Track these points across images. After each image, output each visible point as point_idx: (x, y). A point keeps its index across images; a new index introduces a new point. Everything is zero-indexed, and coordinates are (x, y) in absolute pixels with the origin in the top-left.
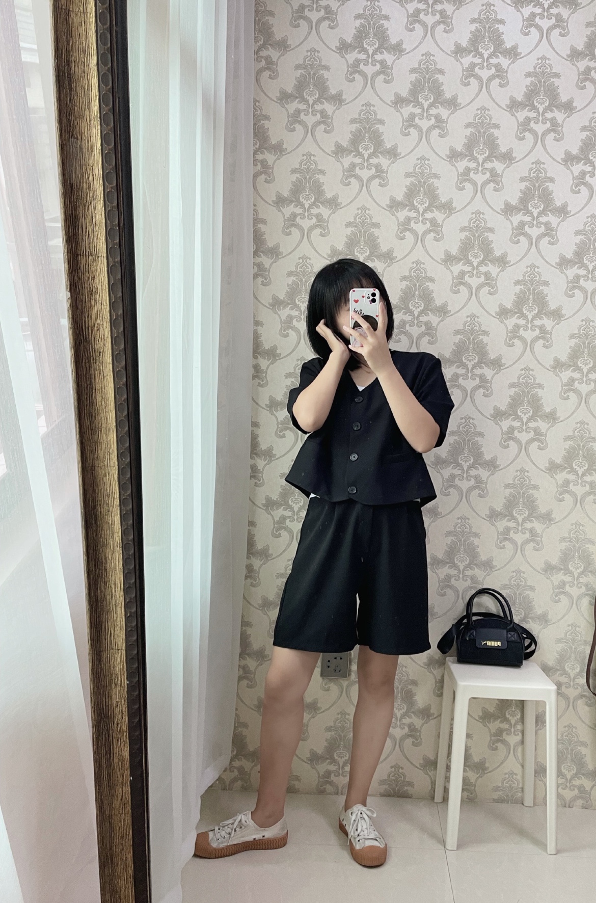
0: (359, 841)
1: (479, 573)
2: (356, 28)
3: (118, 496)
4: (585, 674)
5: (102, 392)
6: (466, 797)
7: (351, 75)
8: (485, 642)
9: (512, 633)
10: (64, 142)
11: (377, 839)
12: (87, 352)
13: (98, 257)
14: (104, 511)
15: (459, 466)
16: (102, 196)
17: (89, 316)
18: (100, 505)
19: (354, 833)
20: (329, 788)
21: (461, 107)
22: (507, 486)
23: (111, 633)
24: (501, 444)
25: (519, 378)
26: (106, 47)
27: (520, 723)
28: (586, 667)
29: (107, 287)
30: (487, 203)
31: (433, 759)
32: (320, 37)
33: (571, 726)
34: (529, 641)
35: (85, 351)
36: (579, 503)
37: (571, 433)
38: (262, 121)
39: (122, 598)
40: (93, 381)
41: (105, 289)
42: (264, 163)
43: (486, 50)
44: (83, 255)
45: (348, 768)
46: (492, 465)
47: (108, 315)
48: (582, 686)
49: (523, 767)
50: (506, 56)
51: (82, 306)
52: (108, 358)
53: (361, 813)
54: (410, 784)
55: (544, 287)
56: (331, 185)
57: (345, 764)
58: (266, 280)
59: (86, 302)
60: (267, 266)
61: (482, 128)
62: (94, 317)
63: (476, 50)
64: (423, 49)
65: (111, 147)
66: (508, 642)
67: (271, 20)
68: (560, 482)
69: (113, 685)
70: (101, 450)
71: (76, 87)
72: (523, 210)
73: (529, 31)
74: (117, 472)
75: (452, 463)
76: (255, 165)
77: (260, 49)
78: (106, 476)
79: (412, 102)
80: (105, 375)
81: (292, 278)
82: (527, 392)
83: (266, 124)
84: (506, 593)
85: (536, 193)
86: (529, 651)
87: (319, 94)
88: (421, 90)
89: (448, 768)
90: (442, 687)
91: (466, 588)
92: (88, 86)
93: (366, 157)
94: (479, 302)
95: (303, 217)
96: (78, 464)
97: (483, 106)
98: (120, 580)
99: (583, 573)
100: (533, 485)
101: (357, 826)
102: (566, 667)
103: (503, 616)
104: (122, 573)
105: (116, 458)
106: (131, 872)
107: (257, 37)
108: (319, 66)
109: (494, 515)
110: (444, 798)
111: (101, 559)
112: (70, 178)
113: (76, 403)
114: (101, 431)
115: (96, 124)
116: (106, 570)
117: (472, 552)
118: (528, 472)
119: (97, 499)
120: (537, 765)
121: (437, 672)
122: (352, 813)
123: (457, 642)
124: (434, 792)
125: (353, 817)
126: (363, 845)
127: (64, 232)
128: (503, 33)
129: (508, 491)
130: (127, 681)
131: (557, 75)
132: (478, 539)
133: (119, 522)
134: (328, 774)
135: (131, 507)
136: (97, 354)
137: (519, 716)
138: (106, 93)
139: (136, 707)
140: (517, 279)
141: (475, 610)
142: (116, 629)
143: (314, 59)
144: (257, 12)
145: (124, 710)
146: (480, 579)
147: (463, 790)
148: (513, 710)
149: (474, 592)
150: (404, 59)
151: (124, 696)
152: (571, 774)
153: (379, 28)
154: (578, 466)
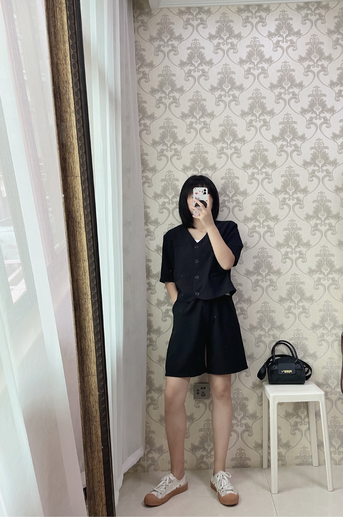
0: (223, 491)
1: (277, 333)
2: (188, 54)
3: (90, 294)
4: (340, 386)
5: (80, 242)
6: (281, 464)
7: (187, 78)
8: (284, 371)
9: (298, 365)
10: (59, 124)
11: (233, 490)
12: (73, 223)
13: (77, 177)
14: (83, 302)
15: (260, 275)
16: (77, 148)
17: (73, 205)
18: (81, 299)
19: (220, 488)
20: (203, 466)
21: (245, 89)
22: (287, 284)
23: (89, 367)
24: (282, 261)
25: (288, 226)
26: (77, 79)
27: (307, 417)
28: (340, 382)
29: (81, 191)
30: (263, 136)
31: (260, 443)
32: (170, 60)
33: (335, 417)
34: (307, 369)
35: (72, 222)
36: (327, 290)
37: (319, 253)
38: (142, 104)
39: (94, 347)
40: (76, 237)
41: (80, 192)
42: (145, 125)
43: (256, 61)
44: (69, 176)
45: (213, 453)
46: (278, 273)
47: (82, 204)
48: (340, 393)
49: (310, 443)
50: (266, 62)
51: (70, 201)
52: (83, 225)
53: (223, 476)
54: (249, 459)
55: (296, 178)
56: (181, 133)
57: (211, 450)
58: (150, 184)
59: (71, 199)
60: (150, 177)
61: (257, 99)
62: (75, 206)
63: (251, 61)
64: (223, 62)
65: (81, 125)
66: (296, 370)
67: (144, 53)
68: (316, 279)
69: (91, 395)
70: (81, 271)
71: (63, 98)
72: (282, 139)
73: (277, 50)
74: (89, 282)
75: (256, 273)
76: (140, 126)
77: (139, 68)
78: (84, 284)
79: (219, 89)
80: (82, 233)
81: (164, 182)
82: (293, 232)
83: (145, 105)
84: (293, 343)
85: (288, 130)
86: (308, 375)
87: (171, 89)
88: (224, 82)
89: (269, 447)
90: (262, 400)
91: (270, 342)
92: (69, 97)
93: (198, 118)
94: (263, 187)
95: (167, 151)
96: (70, 279)
97: (257, 88)
98: (92, 337)
99: (333, 328)
100: (301, 282)
101: (221, 483)
102: (329, 383)
103: (292, 356)
104: (93, 334)
105: (89, 274)
106: (104, 502)
107: (137, 62)
108: (170, 74)
109: (282, 300)
110: (268, 465)
111: (83, 327)
112: (62, 140)
113: (68, 248)
114: (81, 261)
115: (73, 115)
116: (85, 332)
117: (272, 321)
118: (298, 275)
119: (80, 296)
120: (319, 441)
121: (259, 391)
122: (217, 476)
123: (268, 372)
124: (263, 463)
125: (219, 479)
126: (225, 494)
127: (60, 166)
128: (263, 52)
129: (288, 287)
130: (98, 392)
131: (293, 70)
132: (274, 314)
133: (91, 307)
134: (202, 457)
135: (97, 298)
136: (77, 223)
137: (306, 414)
138: (78, 100)
139: (104, 406)
140: (282, 174)
141: (277, 353)
142: (91, 364)
143: (167, 71)
144: (136, 50)
145: (97, 409)
146: (278, 336)
147: (278, 460)
148: (302, 410)
149: (274, 343)
150: (214, 67)
151: (97, 401)
152: (338, 445)
153: (200, 53)
154: (325, 270)
